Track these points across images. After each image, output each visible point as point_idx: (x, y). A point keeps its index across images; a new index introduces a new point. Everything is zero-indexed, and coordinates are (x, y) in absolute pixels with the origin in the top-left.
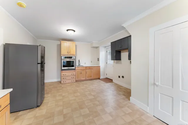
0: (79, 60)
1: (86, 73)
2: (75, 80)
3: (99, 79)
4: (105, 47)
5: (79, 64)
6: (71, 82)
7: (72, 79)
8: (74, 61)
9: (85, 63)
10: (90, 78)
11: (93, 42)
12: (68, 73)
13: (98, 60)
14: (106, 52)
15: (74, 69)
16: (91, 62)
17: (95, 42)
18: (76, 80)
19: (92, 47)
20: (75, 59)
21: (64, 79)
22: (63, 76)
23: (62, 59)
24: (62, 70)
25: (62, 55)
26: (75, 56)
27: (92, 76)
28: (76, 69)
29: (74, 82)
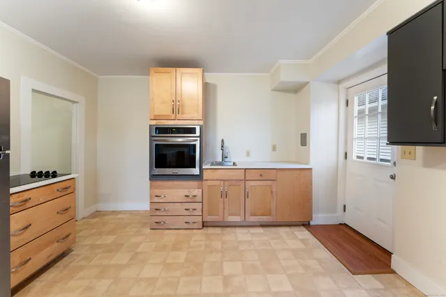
0: (223, 141)
1: (246, 195)
2: (199, 219)
3: (306, 225)
4: (339, 82)
5: (224, 157)
6: (186, 226)
7: (186, 213)
8: (198, 144)
9: (248, 154)
10: (265, 219)
11: (282, 62)
12: (177, 191)
13: (304, 140)
14: (343, 104)
15: (199, 177)
16: (274, 148)
18: (203, 222)
19: (279, 90)
20: (200, 137)
21: (158, 213)
22: (156, 200)
23: (151, 136)
24: (153, 177)
25: (154, 123)
26: (201, 123)
27: (273, 211)
28: (206, 175)
29: (195, 226)
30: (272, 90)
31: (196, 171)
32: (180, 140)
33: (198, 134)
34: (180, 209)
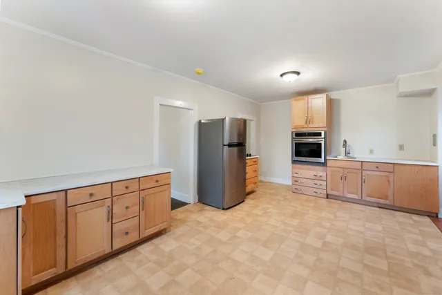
0: (345, 141)
1: (363, 181)
2: (324, 192)
5: (347, 153)
6: (314, 194)
7: (315, 186)
8: (323, 143)
9: (371, 152)
10: (382, 201)
11: (400, 76)
12: (309, 172)
13: (435, 141)
15: (324, 164)
16: (401, 147)
17: (406, 75)
18: (327, 195)
20: (324, 138)
21: (297, 183)
22: (296, 175)
23: (293, 138)
24: (294, 162)
25: (294, 130)
26: (326, 129)
27: (391, 197)
28: (329, 163)
29: (322, 195)
30: (398, 97)
31: (322, 160)
32: (311, 140)
33: (323, 136)
34: (311, 183)
